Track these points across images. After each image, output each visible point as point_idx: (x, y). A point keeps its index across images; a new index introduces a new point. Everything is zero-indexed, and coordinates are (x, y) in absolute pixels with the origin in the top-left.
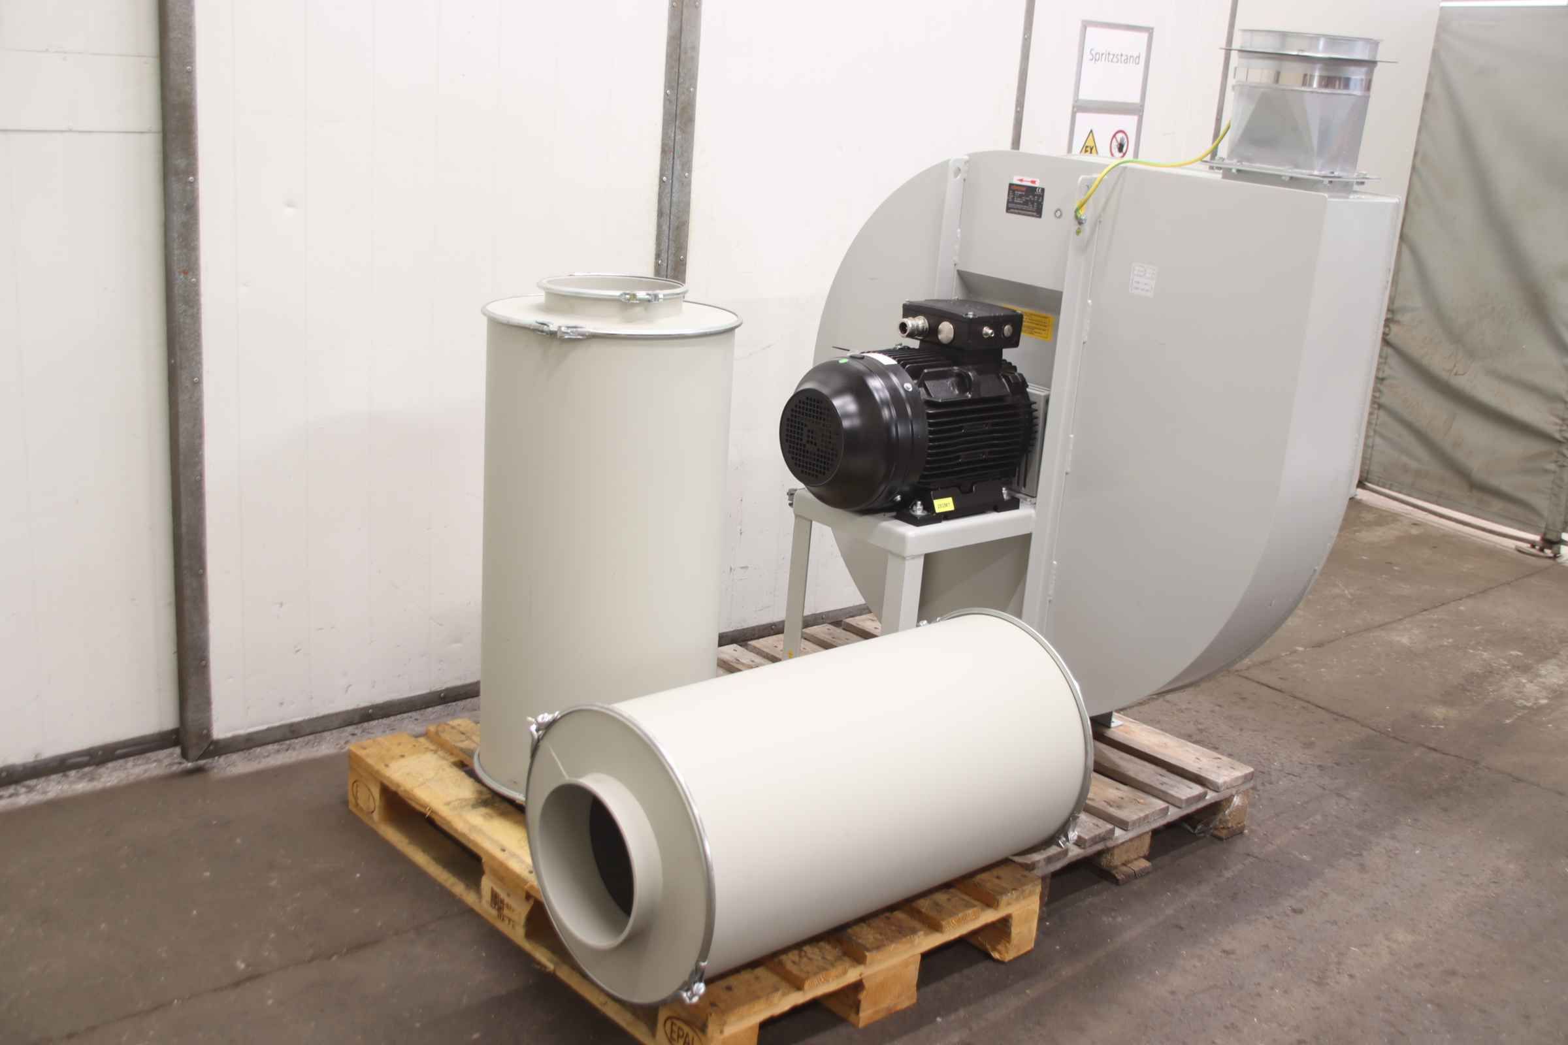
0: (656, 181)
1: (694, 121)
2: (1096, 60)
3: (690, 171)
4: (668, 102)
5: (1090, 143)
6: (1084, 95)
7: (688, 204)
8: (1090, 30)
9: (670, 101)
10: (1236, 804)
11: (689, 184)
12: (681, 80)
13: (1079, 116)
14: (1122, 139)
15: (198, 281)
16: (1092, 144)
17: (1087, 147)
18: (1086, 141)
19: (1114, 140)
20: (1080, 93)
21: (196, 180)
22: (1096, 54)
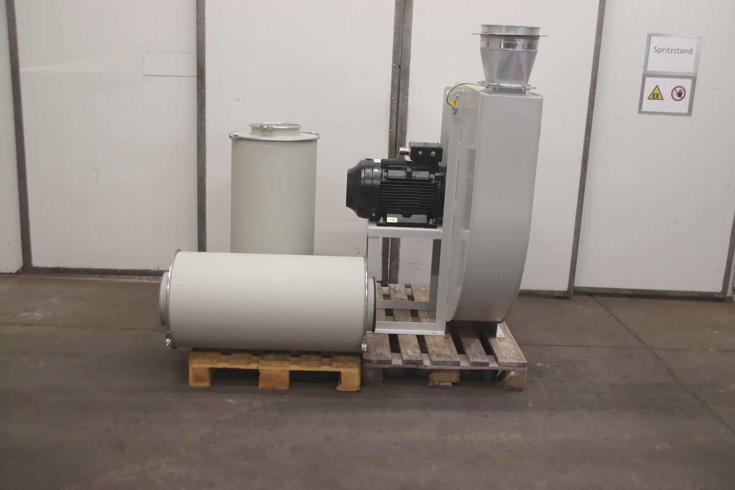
0: (390, 99)
1: (409, 76)
2: (658, 52)
3: (407, 96)
4: (394, 69)
5: (656, 91)
6: (650, 69)
7: (407, 109)
8: (653, 38)
9: (395, 68)
10: (512, 374)
11: (407, 100)
12: (402, 60)
13: (648, 79)
14: (681, 91)
15: (205, 123)
16: (658, 92)
17: (654, 94)
18: (654, 90)
19: (674, 91)
20: (648, 68)
21: (205, 91)
22: (659, 49)
